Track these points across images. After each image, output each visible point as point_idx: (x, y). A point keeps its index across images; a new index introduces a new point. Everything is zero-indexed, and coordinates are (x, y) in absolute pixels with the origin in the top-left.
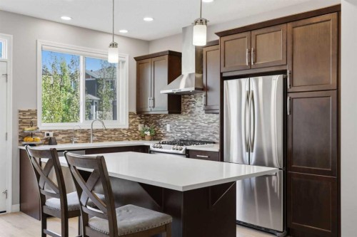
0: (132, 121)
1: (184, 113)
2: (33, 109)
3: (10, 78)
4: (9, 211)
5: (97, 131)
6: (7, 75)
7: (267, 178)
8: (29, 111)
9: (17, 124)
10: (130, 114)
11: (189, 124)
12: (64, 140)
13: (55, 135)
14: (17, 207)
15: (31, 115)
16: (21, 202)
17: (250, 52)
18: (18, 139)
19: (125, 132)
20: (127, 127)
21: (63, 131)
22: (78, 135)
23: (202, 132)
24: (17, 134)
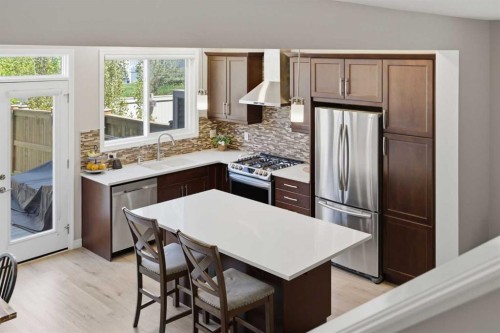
0: (202, 127)
1: (266, 122)
2: (95, 129)
3: (72, 97)
4: (70, 248)
5: (164, 144)
6: (68, 95)
7: (361, 221)
8: (91, 132)
9: (79, 148)
10: (200, 119)
11: (272, 136)
12: (128, 160)
13: (118, 155)
14: (79, 242)
15: (94, 135)
16: (83, 236)
17: (343, 81)
18: (80, 165)
19: (194, 142)
20: (197, 135)
21: (127, 149)
22: (143, 152)
23: (288, 148)
24: (79, 160)
